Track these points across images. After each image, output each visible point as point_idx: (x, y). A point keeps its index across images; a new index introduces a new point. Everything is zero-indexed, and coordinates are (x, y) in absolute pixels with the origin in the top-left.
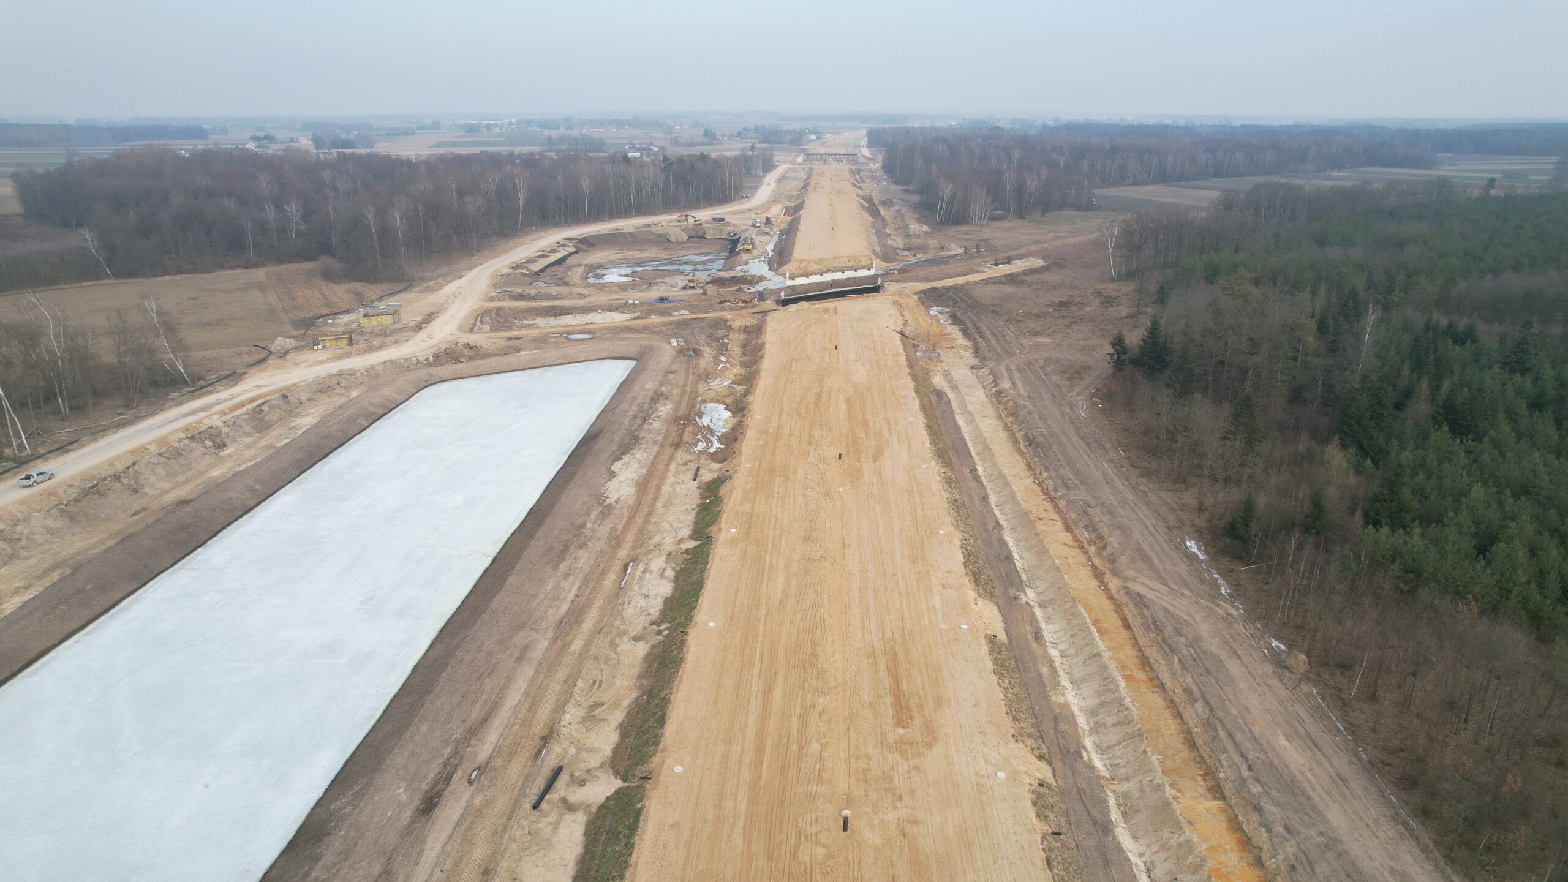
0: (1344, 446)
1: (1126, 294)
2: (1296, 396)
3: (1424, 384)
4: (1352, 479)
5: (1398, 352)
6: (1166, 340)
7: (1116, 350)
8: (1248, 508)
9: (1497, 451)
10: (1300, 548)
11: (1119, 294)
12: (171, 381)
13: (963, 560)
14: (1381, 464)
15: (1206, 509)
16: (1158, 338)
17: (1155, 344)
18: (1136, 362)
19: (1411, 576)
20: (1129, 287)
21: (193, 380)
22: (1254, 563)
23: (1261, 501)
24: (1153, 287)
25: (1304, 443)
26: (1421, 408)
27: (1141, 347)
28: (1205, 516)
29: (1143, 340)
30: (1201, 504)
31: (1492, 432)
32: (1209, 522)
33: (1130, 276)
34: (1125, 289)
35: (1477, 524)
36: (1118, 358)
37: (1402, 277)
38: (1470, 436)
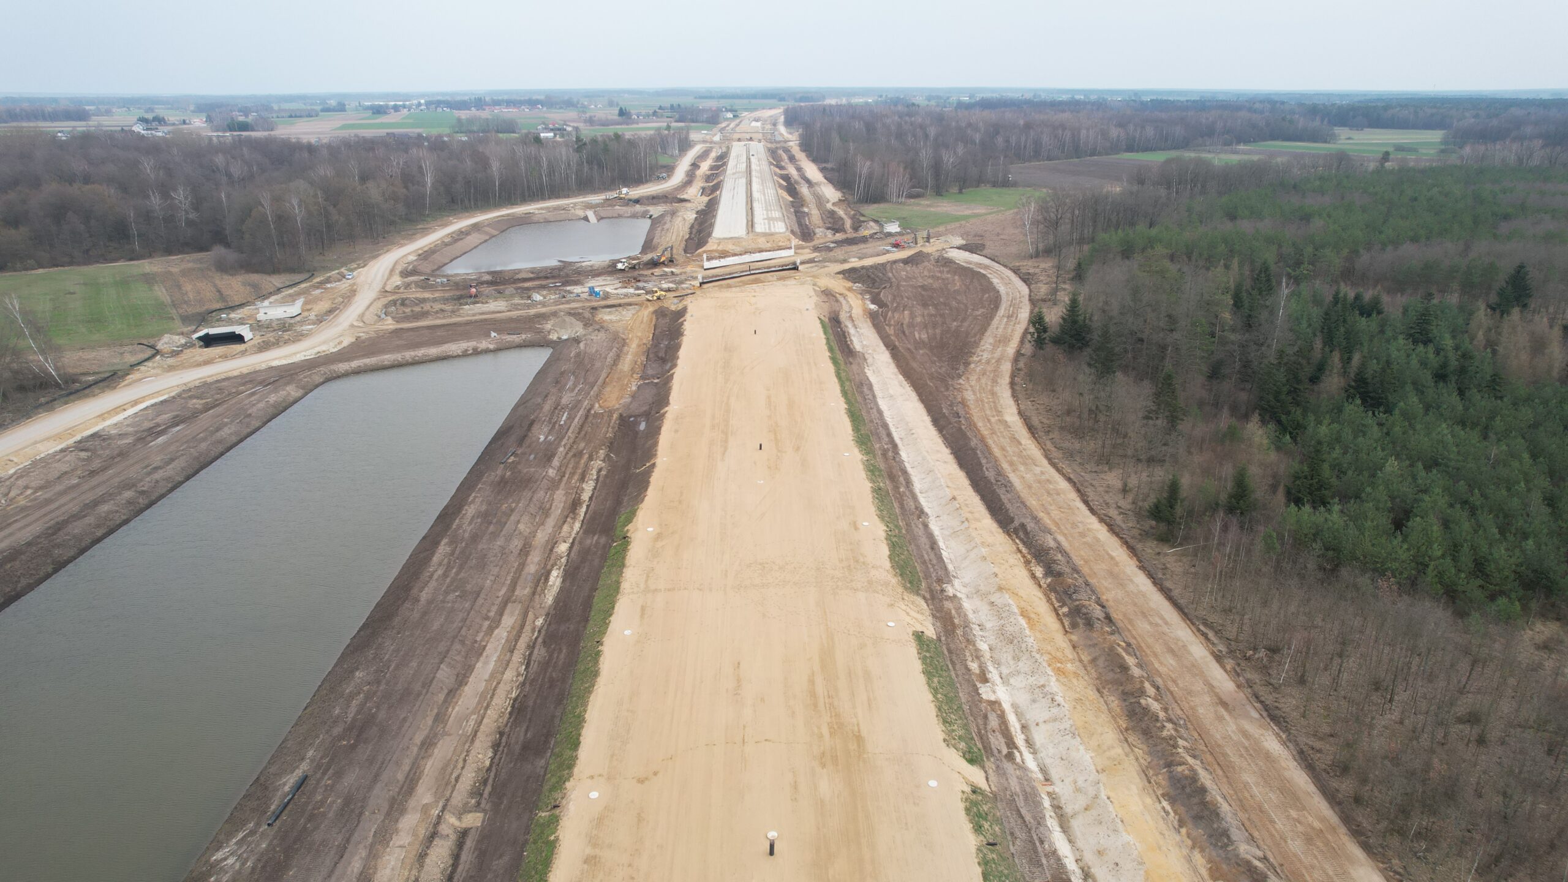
0: (1264, 422)
1: (1044, 270)
2: (1215, 373)
3: (1336, 358)
4: (1273, 456)
5: (1310, 325)
6: (1085, 318)
7: (1037, 329)
8: (1173, 489)
9: (1407, 424)
10: (1225, 528)
11: (1037, 271)
12: (41, 384)
13: (888, 553)
14: (1299, 439)
15: (1130, 490)
16: (1078, 316)
17: (1075, 322)
18: (1056, 341)
19: (1330, 553)
20: (1047, 264)
21: (66, 382)
22: (1181, 545)
23: (1185, 481)
24: (1071, 264)
25: (1225, 420)
26: (1333, 383)
27: (1061, 325)
28: (1130, 498)
29: (1063, 318)
30: (1125, 485)
31: (1402, 404)
32: (1133, 503)
33: (1048, 252)
34: (1043, 265)
35: (1392, 498)
36: (1039, 337)
37: (1310, 249)
38: (1382, 409)
